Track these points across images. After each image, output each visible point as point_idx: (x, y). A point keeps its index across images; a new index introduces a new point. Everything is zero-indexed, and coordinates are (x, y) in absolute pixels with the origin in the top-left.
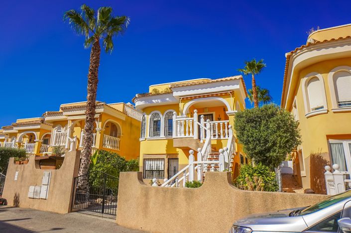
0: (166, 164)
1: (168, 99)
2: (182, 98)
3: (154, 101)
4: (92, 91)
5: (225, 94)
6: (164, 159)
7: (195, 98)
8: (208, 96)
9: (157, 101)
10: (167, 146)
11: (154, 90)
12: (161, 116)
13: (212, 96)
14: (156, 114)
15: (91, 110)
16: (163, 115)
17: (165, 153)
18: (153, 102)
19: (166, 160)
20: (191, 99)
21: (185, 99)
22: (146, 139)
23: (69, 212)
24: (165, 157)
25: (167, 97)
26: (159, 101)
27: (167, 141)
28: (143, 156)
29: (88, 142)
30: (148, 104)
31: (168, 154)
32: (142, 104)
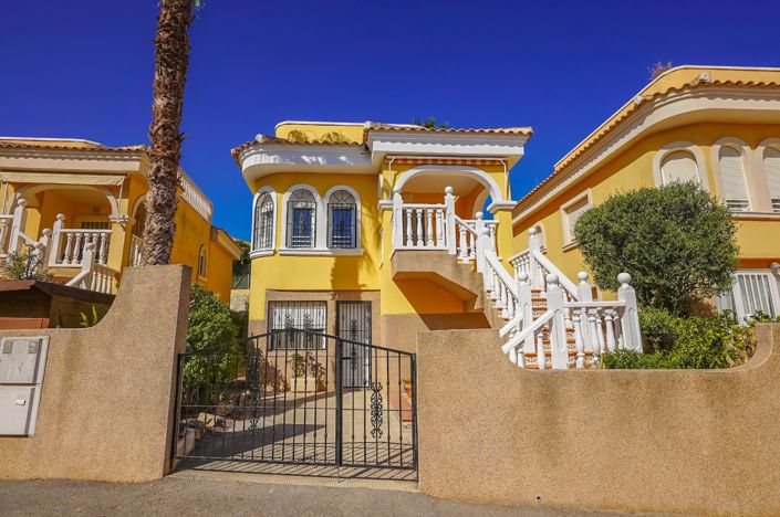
0: (332, 315)
1: (343, 158)
2: (394, 158)
3: (304, 157)
4: (174, 89)
5: (492, 164)
6: (326, 302)
7: (425, 162)
8: (454, 163)
9: (314, 159)
10: (333, 270)
11: (292, 133)
12: (318, 198)
13: (464, 163)
14: (303, 191)
15: (169, 148)
16: (322, 195)
17: (329, 287)
18: (304, 161)
19: (332, 305)
20: (415, 164)
21: (402, 162)
22: (275, 252)
23: (164, 476)
24: (328, 297)
25: (342, 155)
26: (320, 159)
27: (333, 260)
28: (267, 295)
29: (164, 244)
30: (290, 165)
31: (335, 292)
32: (272, 162)
